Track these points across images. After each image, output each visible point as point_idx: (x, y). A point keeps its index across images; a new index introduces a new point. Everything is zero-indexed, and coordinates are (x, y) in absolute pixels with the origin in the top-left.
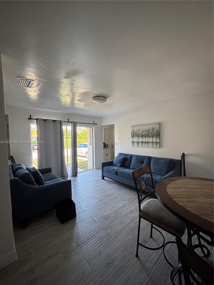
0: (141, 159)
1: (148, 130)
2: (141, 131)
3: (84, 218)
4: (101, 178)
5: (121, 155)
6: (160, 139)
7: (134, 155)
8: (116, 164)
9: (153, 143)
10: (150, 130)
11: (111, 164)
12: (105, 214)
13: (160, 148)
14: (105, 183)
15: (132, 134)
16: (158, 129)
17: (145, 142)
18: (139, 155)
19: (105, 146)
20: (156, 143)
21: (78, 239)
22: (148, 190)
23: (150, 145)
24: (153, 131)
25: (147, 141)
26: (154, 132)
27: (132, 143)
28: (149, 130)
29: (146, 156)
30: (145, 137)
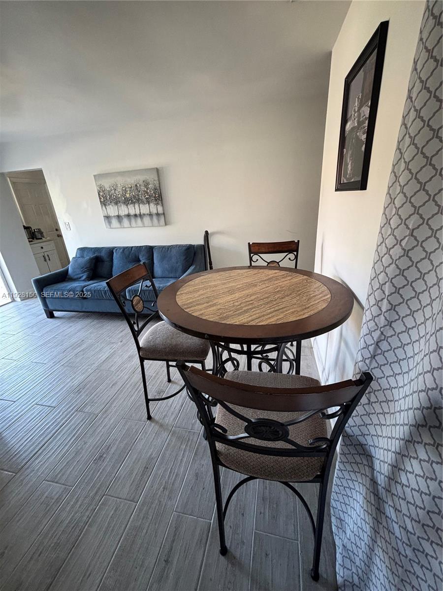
0: (133, 254)
1: (136, 185)
2: (119, 189)
3: (19, 414)
4: (45, 315)
5: (85, 253)
6: (162, 205)
7: (116, 247)
8: (76, 277)
9: (151, 215)
10: (140, 186)
11: (62, 277)
12: (74, 383)
13: (167, 226)
14: (59, 324)
15: (99, 196)
16: (157, 183)
17: (136, 215)
18: (127, 247)
19: (33, 235)
20: (158, 214)
21: (14, 459)
22: (150, 309)
23: (147, 220)
24: (147, 189)
25: (138, 212)
26: (150, 191)
27: (106, 221)
28: (138, 185)
29: (141, 245)
30: (132, 203)
